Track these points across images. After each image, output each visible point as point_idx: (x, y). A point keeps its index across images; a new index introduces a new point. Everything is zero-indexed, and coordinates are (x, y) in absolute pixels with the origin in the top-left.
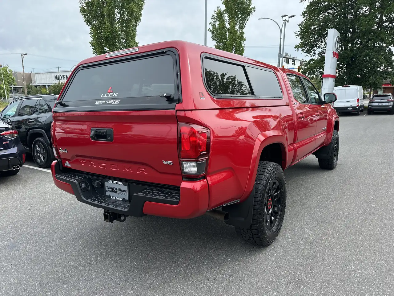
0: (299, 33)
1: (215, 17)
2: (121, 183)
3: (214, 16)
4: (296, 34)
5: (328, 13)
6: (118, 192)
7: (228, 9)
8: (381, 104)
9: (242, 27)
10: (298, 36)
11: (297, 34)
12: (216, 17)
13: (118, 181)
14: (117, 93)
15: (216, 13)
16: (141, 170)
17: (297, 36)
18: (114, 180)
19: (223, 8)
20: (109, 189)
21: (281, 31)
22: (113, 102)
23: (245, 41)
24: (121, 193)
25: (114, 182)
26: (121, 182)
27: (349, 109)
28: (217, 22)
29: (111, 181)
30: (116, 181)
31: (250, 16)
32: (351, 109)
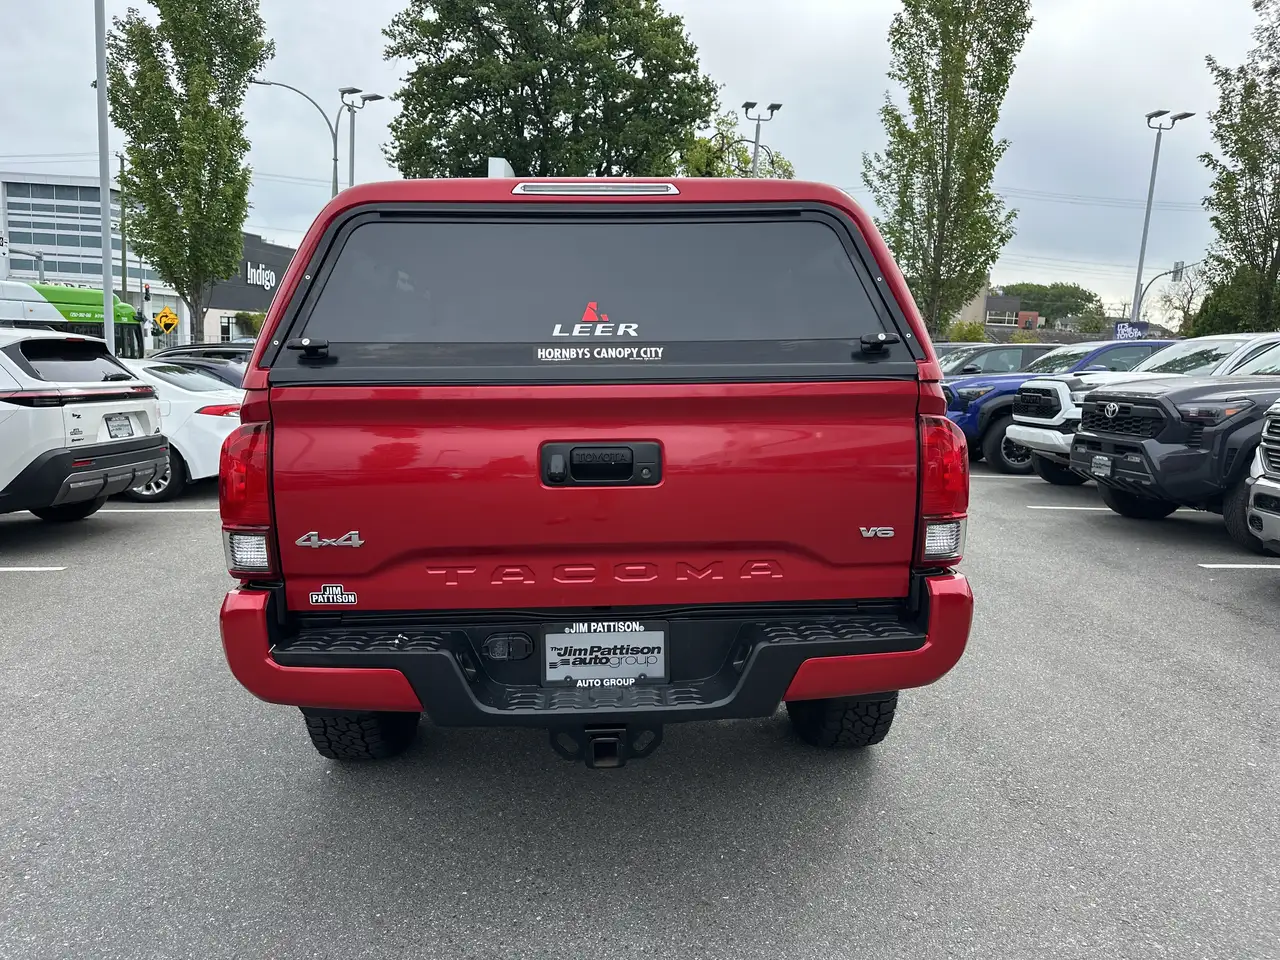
0: (395, 152)
1: (118, 41)
2: (636, 626)
3: (115, 37)
4: (386, 152)
5: (470, 110)
6: (614, 659)
7: (175, 27)
9: (230, 100)
10: (393, 162)
11: (388, 156)
12: (123, 45)
13: (619, 621)
14: (635, 326)
15: (121, 28)
16: (756, 569)
17: (390, 160)
18: (597, 621)
19: (153, 18)
20: (566, 657)
21: (335, 137)
22: (631, 355)
23: (248, 150)
24: (630, 658)
25: (598, 626)
26: (635, 620)
28: (131, 64)
29: (579, 627)
30: (606, 624)
31: (258, 67)
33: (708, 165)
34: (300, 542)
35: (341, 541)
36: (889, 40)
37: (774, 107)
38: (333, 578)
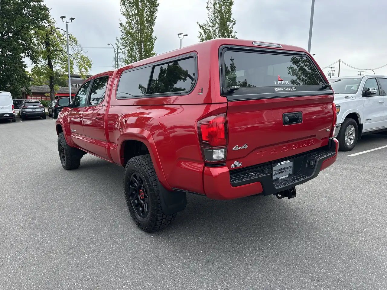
2: (288, 161)
8: (34, 110)
16: (311, 142)
24: (287, 170)
25: (282, 163)
27: (5, 115)
29: (279, 164)
32: (8, 115)
33: (47, 36)
34: (234, 149)
35: (243, 147)
36: (121, 3)
37: (72, 19)
38: (236, 159)
